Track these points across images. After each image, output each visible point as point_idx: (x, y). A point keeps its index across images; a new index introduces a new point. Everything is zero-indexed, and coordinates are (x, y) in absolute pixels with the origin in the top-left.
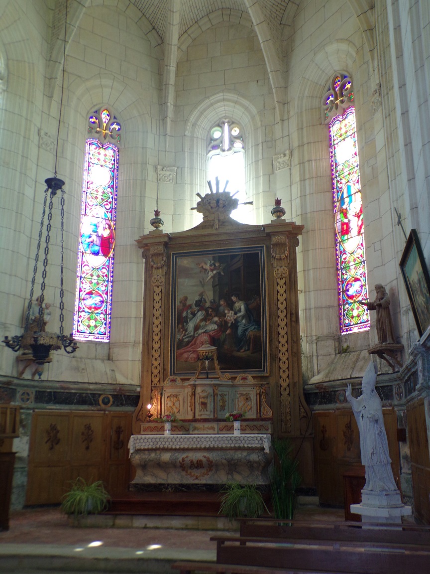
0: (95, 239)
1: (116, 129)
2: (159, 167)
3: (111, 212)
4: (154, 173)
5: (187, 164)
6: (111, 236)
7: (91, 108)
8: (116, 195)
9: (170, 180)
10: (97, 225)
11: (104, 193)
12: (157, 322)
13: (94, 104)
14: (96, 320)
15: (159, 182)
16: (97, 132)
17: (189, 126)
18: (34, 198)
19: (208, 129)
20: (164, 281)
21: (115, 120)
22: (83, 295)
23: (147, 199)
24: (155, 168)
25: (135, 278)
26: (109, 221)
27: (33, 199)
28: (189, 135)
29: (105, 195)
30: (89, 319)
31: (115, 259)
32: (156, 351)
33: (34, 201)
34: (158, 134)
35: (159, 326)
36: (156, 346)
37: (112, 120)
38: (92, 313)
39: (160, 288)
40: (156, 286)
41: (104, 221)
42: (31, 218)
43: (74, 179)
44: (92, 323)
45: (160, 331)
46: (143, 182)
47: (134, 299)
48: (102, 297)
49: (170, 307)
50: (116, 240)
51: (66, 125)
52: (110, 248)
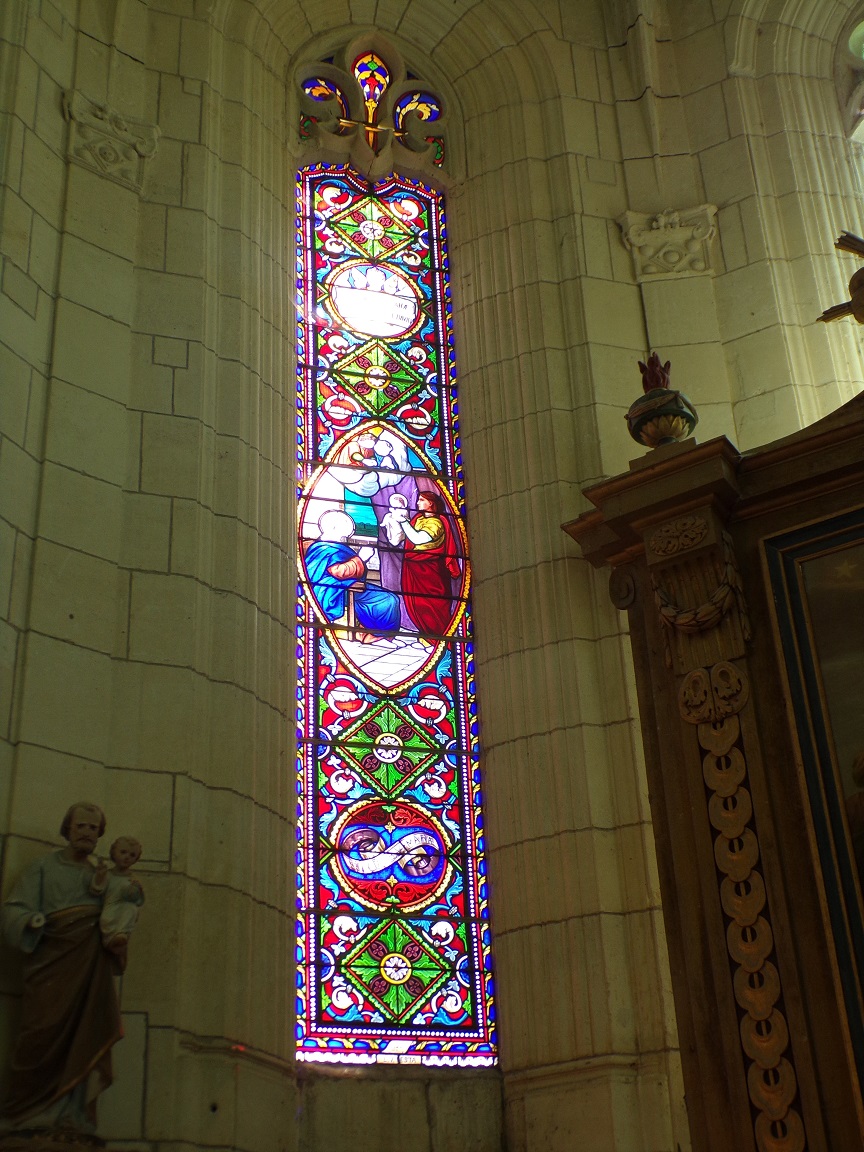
0: (374, 564)
1: (421, 115)
2: (634, 220)
3: (438, 443)
4: (617, 249)
5: (764, 180)
6: (448, 547)
7: (305, 46)
8: (453, 373)
9: (692, 263)
10: (378, 500)
11: (392, 366)
12: (743, 909)
13: (318, 27)
14: (413, 951)
15: (642, 279)
16: (340, 132)
17: (743, 38)
18: (50, 365)
19: (832, 36)
20: (746, 683)
21: (412, 84)
22: (335, 824)
23: (595, 353)
24: (613, 230)
25: (589, 712)
26: (434, 480)
27: (43, 368)
28: (749, 70)
29: (402, 375)
30: (377, 950)
31: (481, 644)
32: (771, 1076)
33: (49, 378)
34: (607, 99)
35: (763, 926)
36: (766, 1049)
37: (402, 85)
38: (393, 915)
39: (731, 730)
40: (705, 721)
41: (410, 481)
42: (33, 447)
43: (245, 296)
44: (396, 970)
45: (772, 957)
46: (570, 289)
47: (600, 816)
48: (436, 834)
49: (808, 813)
50: (473, 558)
51: (193, 87)
52: (450, 598)
